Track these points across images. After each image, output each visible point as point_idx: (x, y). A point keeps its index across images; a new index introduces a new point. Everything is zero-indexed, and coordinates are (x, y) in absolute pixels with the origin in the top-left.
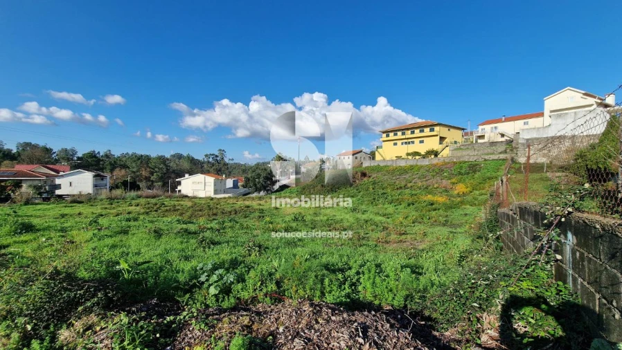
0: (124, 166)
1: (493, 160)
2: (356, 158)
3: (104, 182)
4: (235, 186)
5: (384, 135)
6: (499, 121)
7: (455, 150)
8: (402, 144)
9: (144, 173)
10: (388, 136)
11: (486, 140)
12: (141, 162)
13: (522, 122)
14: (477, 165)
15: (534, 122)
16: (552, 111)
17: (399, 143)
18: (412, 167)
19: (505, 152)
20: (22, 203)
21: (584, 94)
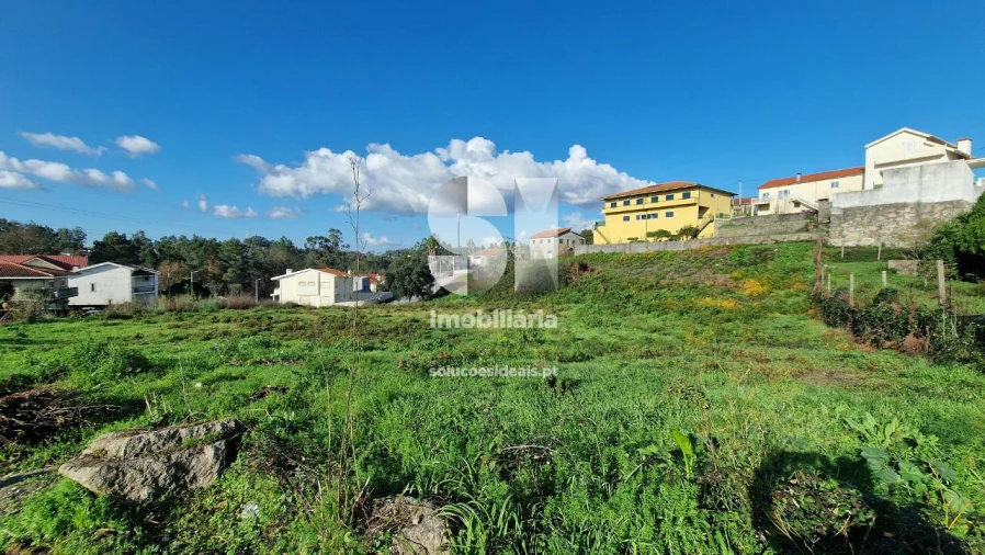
0: (177, 258)
1: (789, 242)
2: (561, 241)
3: (151, 284)
4: (366, 288)
5: (609, 204)
6: (792, 181)
7: (725, 226)
8: (638, 218)
9: (212, 269)
10: (614, 206)
11: (771, 211)
12: (206, 250)
13: (827, 183)
14: (766, 250)
15: (850, 183)
16: (877, 166)
17: (633, 216)
18: (659, 256)
19: (806, 229)
20: (25, 320)
21: (928, 139)
